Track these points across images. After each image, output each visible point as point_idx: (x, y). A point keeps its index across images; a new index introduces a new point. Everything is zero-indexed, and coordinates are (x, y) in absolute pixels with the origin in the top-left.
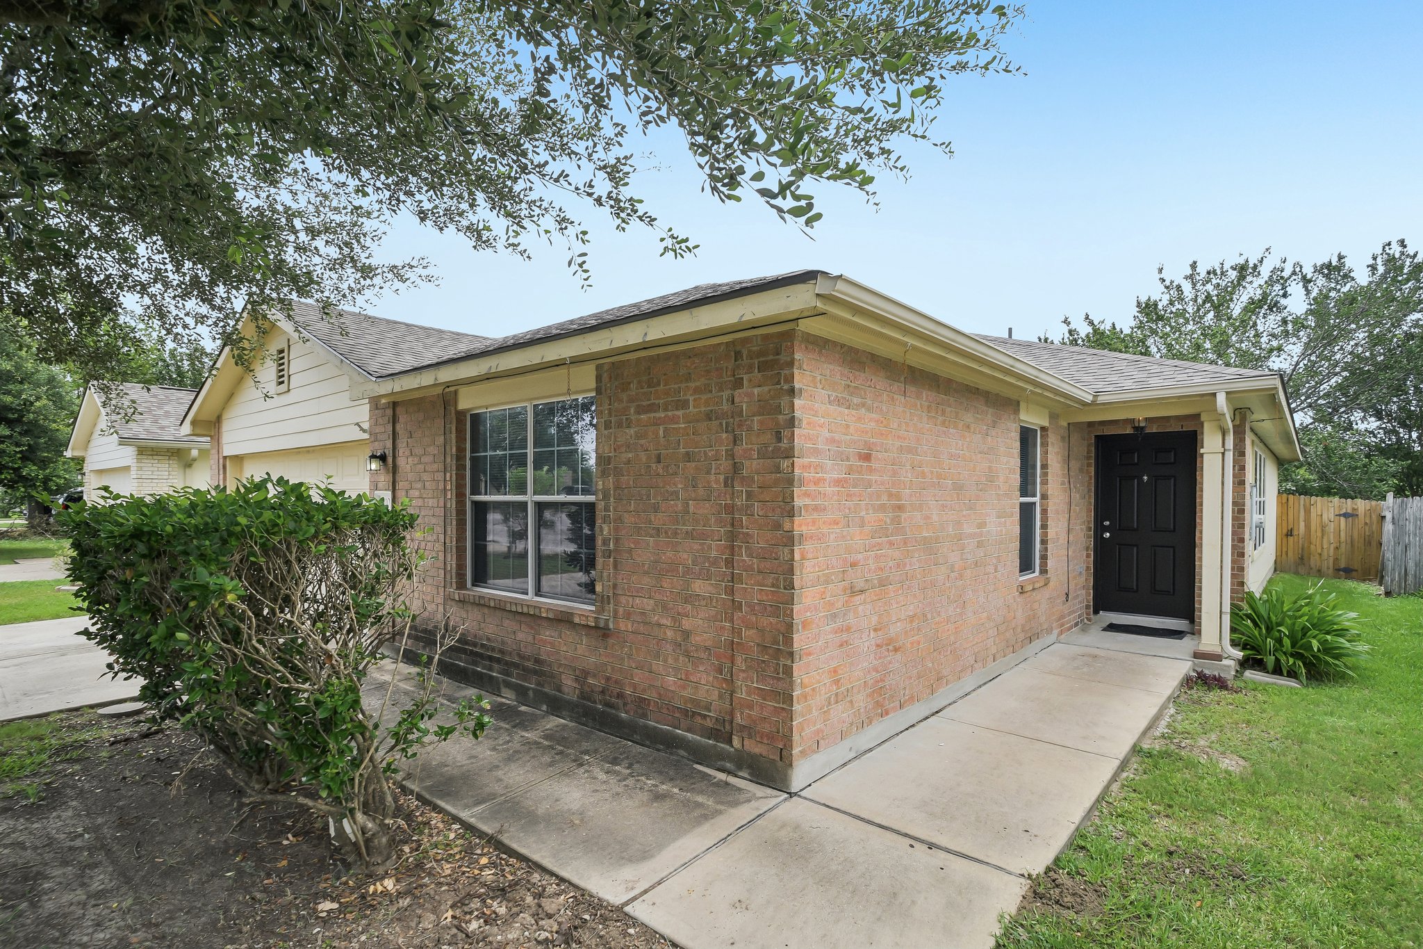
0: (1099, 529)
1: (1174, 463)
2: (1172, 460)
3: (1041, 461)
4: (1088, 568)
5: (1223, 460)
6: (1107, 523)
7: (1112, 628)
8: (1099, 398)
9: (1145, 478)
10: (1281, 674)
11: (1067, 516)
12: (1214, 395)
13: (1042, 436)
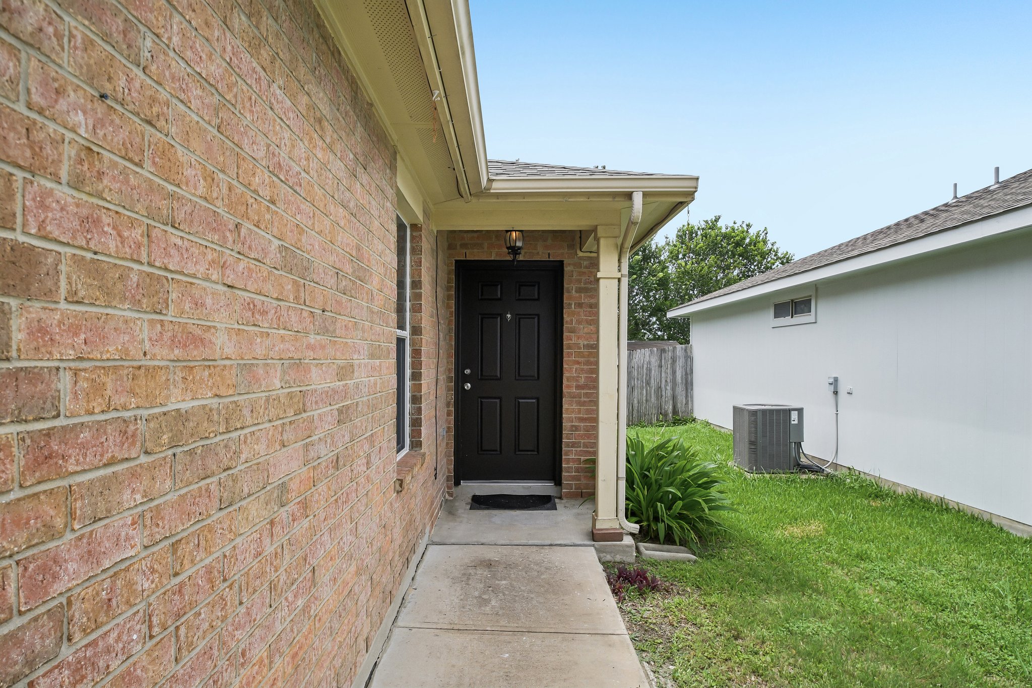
0: (460, 379)
1: (538, 299)
2: (536, 297)
3: (412, 276)
4: (449, 428)
5: (619, 285)
6: (468, 371)
7: (480, 502)
8: (495, 185)
9: (509, 316)
10: (673, 542)
11: (435, 361)
12: (629, 196)
13: (412, 238)
